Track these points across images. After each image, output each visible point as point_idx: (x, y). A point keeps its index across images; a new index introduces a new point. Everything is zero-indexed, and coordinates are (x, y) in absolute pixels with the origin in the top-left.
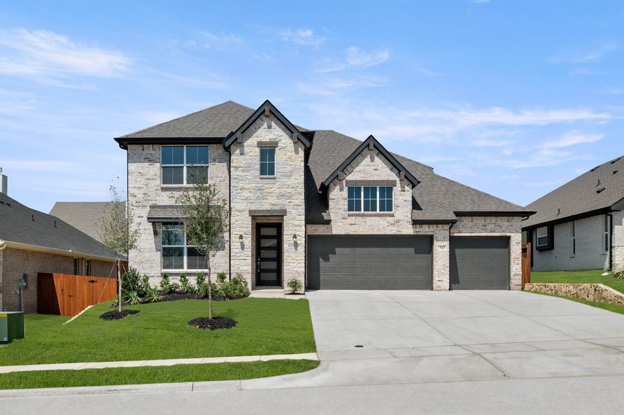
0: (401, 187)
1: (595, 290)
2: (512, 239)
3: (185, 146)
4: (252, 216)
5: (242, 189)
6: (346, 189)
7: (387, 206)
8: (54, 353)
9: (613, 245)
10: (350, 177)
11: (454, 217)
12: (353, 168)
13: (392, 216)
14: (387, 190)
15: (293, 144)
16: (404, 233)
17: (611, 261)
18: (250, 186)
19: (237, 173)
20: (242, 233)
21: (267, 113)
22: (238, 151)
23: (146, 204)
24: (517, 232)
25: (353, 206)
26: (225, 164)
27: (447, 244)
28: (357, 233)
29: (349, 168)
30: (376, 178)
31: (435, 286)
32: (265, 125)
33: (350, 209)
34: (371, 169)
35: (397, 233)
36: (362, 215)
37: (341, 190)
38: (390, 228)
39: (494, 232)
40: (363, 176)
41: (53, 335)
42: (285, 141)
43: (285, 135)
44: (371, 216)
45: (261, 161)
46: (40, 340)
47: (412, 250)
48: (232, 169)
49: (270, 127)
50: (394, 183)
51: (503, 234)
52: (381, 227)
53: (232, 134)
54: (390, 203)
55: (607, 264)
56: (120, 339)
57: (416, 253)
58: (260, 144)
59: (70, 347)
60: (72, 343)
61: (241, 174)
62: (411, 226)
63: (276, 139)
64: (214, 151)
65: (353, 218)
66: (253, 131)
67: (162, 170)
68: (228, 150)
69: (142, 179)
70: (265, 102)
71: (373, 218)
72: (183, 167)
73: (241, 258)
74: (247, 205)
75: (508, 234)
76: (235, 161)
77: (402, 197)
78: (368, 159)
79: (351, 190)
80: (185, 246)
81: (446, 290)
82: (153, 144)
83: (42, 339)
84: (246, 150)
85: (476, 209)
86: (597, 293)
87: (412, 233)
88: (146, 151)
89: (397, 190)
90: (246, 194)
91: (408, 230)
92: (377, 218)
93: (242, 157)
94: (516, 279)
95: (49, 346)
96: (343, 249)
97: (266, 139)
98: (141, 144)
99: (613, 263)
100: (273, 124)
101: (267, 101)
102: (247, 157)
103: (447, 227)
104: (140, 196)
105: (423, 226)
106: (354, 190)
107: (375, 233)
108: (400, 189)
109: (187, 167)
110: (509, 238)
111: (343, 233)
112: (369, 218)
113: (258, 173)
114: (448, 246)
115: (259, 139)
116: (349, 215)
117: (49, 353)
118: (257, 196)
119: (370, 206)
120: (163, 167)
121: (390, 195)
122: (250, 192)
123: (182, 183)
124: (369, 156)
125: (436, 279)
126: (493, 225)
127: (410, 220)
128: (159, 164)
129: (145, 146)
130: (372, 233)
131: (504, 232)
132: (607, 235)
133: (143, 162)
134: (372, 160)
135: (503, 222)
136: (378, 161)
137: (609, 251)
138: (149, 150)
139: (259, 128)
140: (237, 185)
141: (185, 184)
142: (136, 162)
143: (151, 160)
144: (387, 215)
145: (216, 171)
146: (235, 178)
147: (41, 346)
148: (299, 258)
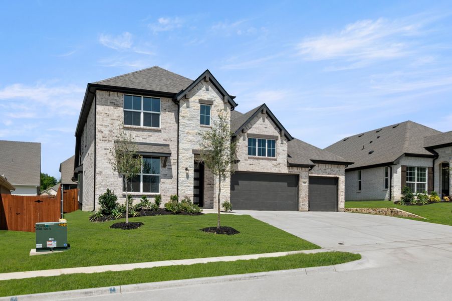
0: (281, 141)
1: (392, 212)
2: (340, 179)
3: (142, 97)
4: (195, 154)
5: (188, 133)
6: (247, 139)
7: (272, 153)
8: (98, 258)
9: (392, 185)
10: (250, 132)
11: (312, 163)
12: (252, 125)
13: (276, 160)
14: (272, 142)
15: (223, 104)
16: (282, 172)
17: (391, 195)
18: (193, 131)
19: (184, 121)
20: (187, 166)
21: (207, 79)
22: (185, 105)
23: (110, 139)
24: (342, 175)
25: (251, 152)
26: (173, 113)
27: (307, 180)
28: (254, 171)
29: (249, 125)
30: (266, 134)
31: (300, 208)
32: (204, 88)
33: (249, 154)
34: (263, 127)
35: (279, 172)
36: (257, 159)
37: (244, 140)
38: (274, 168)
39: (330, 174)
40: (258, 131)
41: (97, 242)
42: (218, 101)
43: (218, 96)
44: (263, 159)
45: (201, 114)
46: (85, 247)
47: (286, 184)
48: (180, 118)
49: (207, 90)
50: (277, 138)
51: (335, 176)
52: (269, 167)
53: (182, 91)
54: (274, 151)
55: (387, 196)
56: (155, 246)
57: (288, 186)
58: (201, 101)
59: (111, 252)
60: (113, 249)
61: (186, 122)
62: (287, 168)
63: (212, 99)
64: (165, 102)
65: (252, 160)
66: (196, 91)
67: (123, 113)
68: (177, 103)
69: (108, 119)
70: (206, 71)
71: (264, 161)
72: (140, 113)
73: (186, 185)
74: (191, 146)
75: (338, 176)
76: (183, 112)
77: (282, 148)
78: (261, 120)
79: (250, 140)
80: (142, 174)
81: (306, 211)
82: (118, 92)
83: (87, 246)
84: (191, 104)
85: (321, 159)
86: (393, 213)
87: (288, 173)
88: (111, 97)
89: (278, 142)
90: (190, 137)
91: (285, 170)
92: (266, 161)
93: (188, 109)
94: (342, 205)
95: (93, 252)
96: (244, 182)
97: (205, 98)
98: (108, 90)
99: (392, 196)
100: (210, 88)
101: (208, 70)
102: (191, 110)
103: (307, 169)
104: (106, 132)
105: (294, 168)
106: (251, 141)
107: (265, 171)
108: (280, 142)
109: (144, 113)
110: (337, 179)
111: (245, 170)
112: (261, 161)
113: (199, 122)
114: (308, 182)
115: (200, 98)
116: (249, 158)
117: (94, 258)
118: (198, 139)
119: (262, 153)
120: (125, 111)
121: (274, 146)
122: (193, 136)
123: (140, 125)
124: (262, 118)
125: (301, 203)
126: (330, 170)
127: (286, 164)
128: (122, 109)
129: (111, 93)
130: (264, 171)
131: (335, 174)
132: (387, 179)
133: (109, 106)
134: (264, 121)
135: (335, 168)
136: (268, 122)
137: (389, 188)
138: (114, 96)
139: (200, 89)
140: (184, 130)
141: (142, 126)
142: (103, 105)
143: (116, 105)
144: (272, 159)
145: (166, 118)
146: (183, 125)
147: (87, 252)
148: (226, 187)
